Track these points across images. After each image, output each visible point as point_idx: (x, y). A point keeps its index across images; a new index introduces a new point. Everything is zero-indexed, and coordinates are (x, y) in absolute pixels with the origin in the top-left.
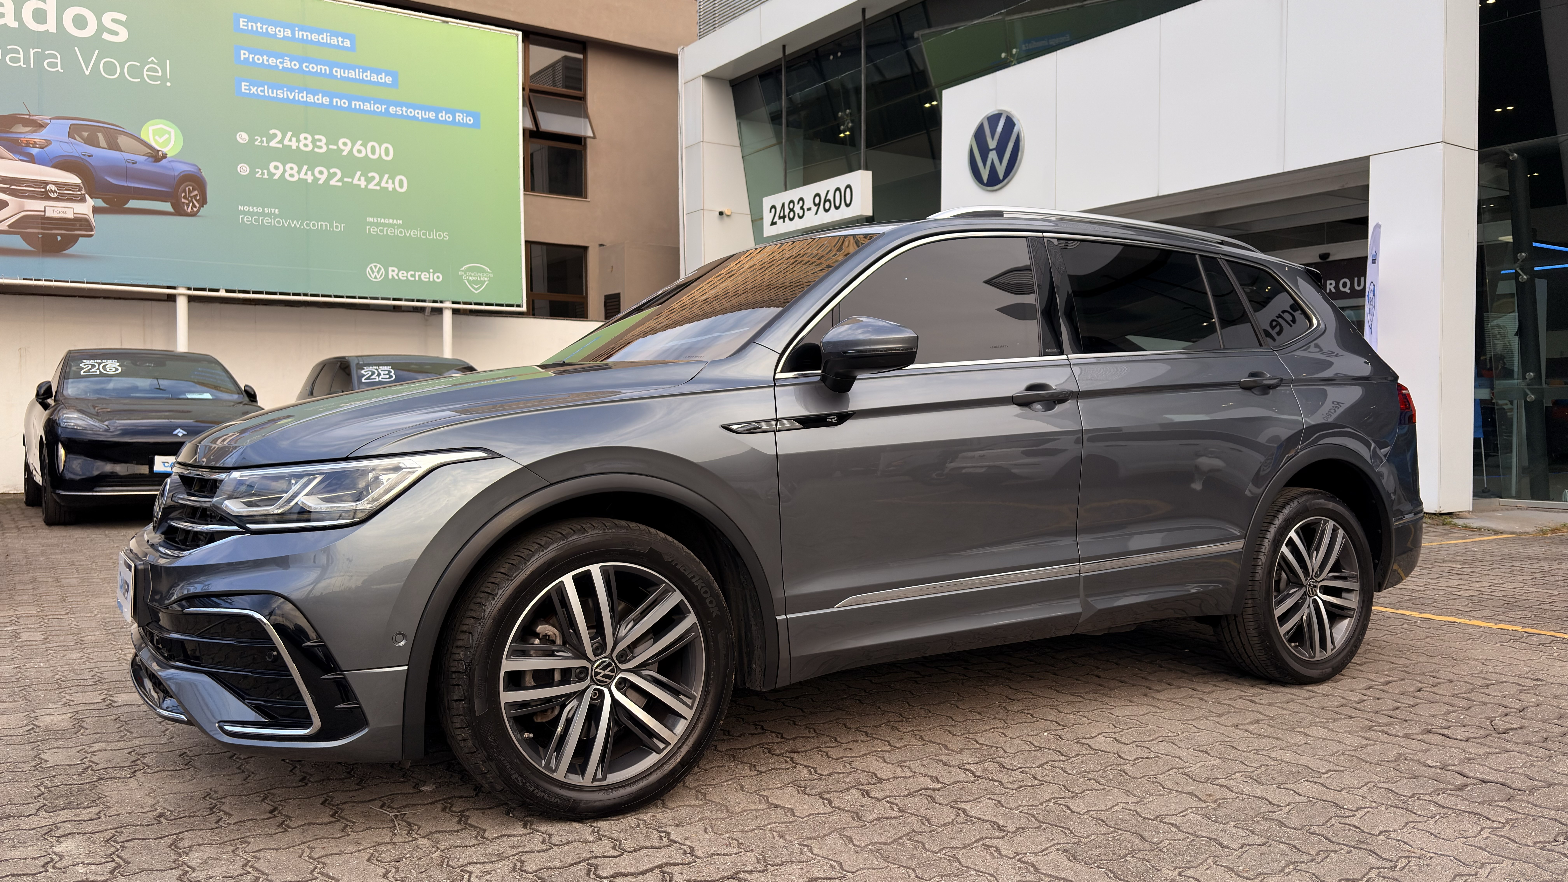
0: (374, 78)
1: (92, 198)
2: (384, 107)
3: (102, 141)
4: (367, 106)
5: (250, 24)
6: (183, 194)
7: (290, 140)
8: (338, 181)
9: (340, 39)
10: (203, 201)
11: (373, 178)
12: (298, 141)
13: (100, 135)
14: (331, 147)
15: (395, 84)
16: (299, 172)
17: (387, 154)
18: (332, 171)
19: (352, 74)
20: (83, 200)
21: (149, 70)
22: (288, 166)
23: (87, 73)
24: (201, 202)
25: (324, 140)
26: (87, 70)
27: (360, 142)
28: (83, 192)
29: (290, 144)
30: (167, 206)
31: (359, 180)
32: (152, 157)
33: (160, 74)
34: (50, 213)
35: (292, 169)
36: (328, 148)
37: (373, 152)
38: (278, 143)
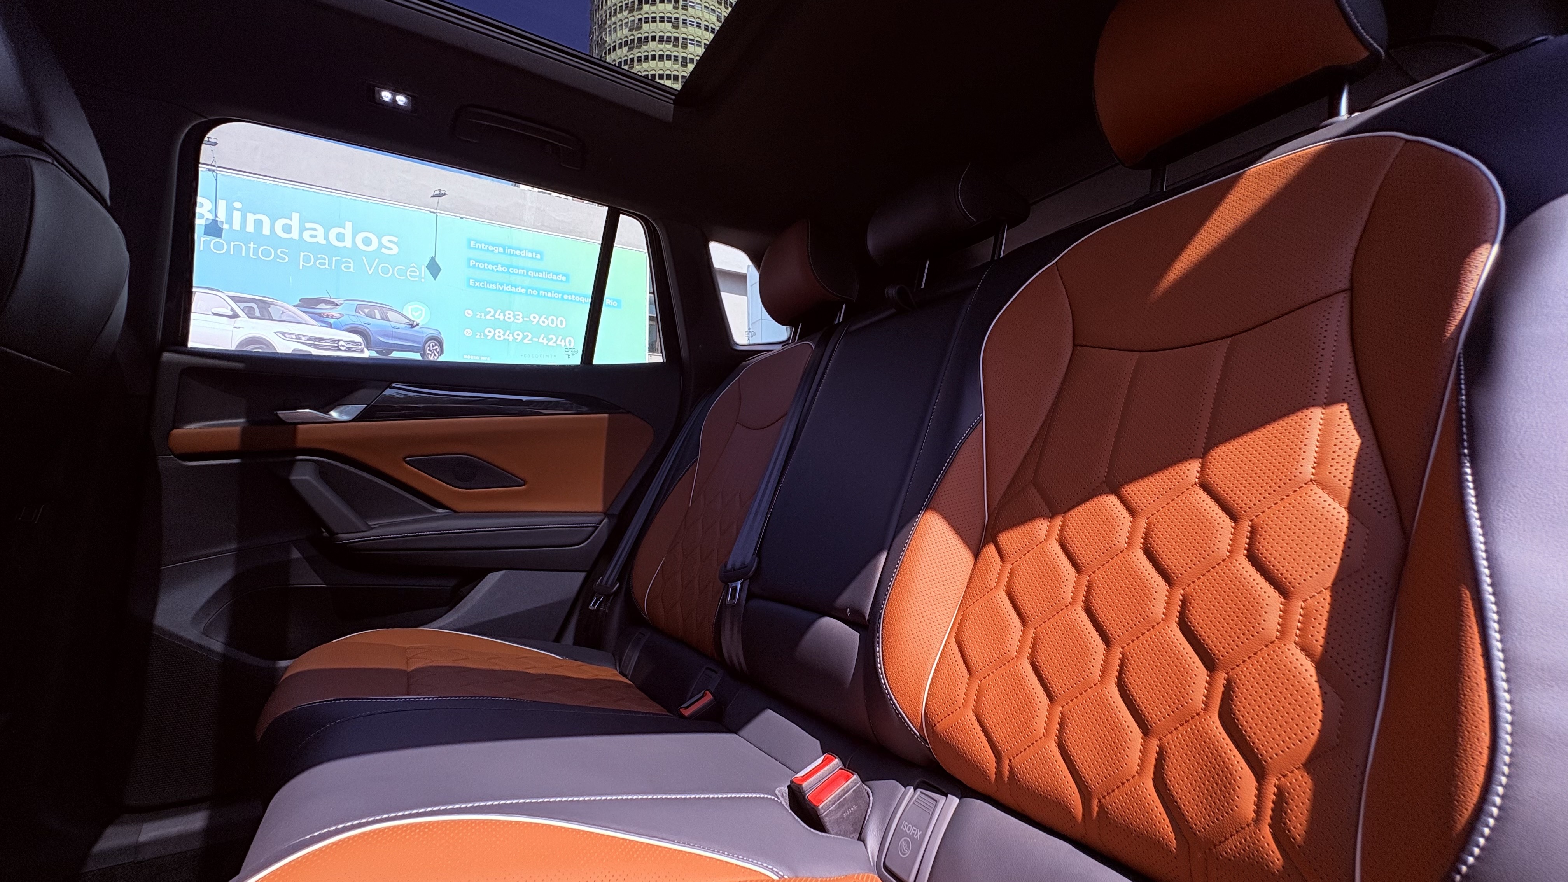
0: (555, 277)
1: (369, 350)
2: (560, 295)
3: (378, 315)
4: (550, 295)
5: (477, 245)
6: (428, 348)
7: (499, 315)
8: (529, 340)
9: (534, 254)
10: (441, 352)
11: (552, 338)
12: (505, 315)
13: (376, 311)
14: (525, 319)
15: (568, 280)
16: (504, 335)
17: (561, 324)
18: (525, 334)
19: (541, 275)
20: (362, 351)
21: (411, 271)
22: (497, 331)
23: (370, 273)
24: (440, 352)
25: (521, 315)
26: (370, 270)
27: (544, 316)
28: (363, 346)
29: (499, 317)
31: (543, 339)
32: (410, 325)
33: (418, 274)
35: (499, 332)
36: (523, 320)
37: (553, 323)
38: (492, 316)
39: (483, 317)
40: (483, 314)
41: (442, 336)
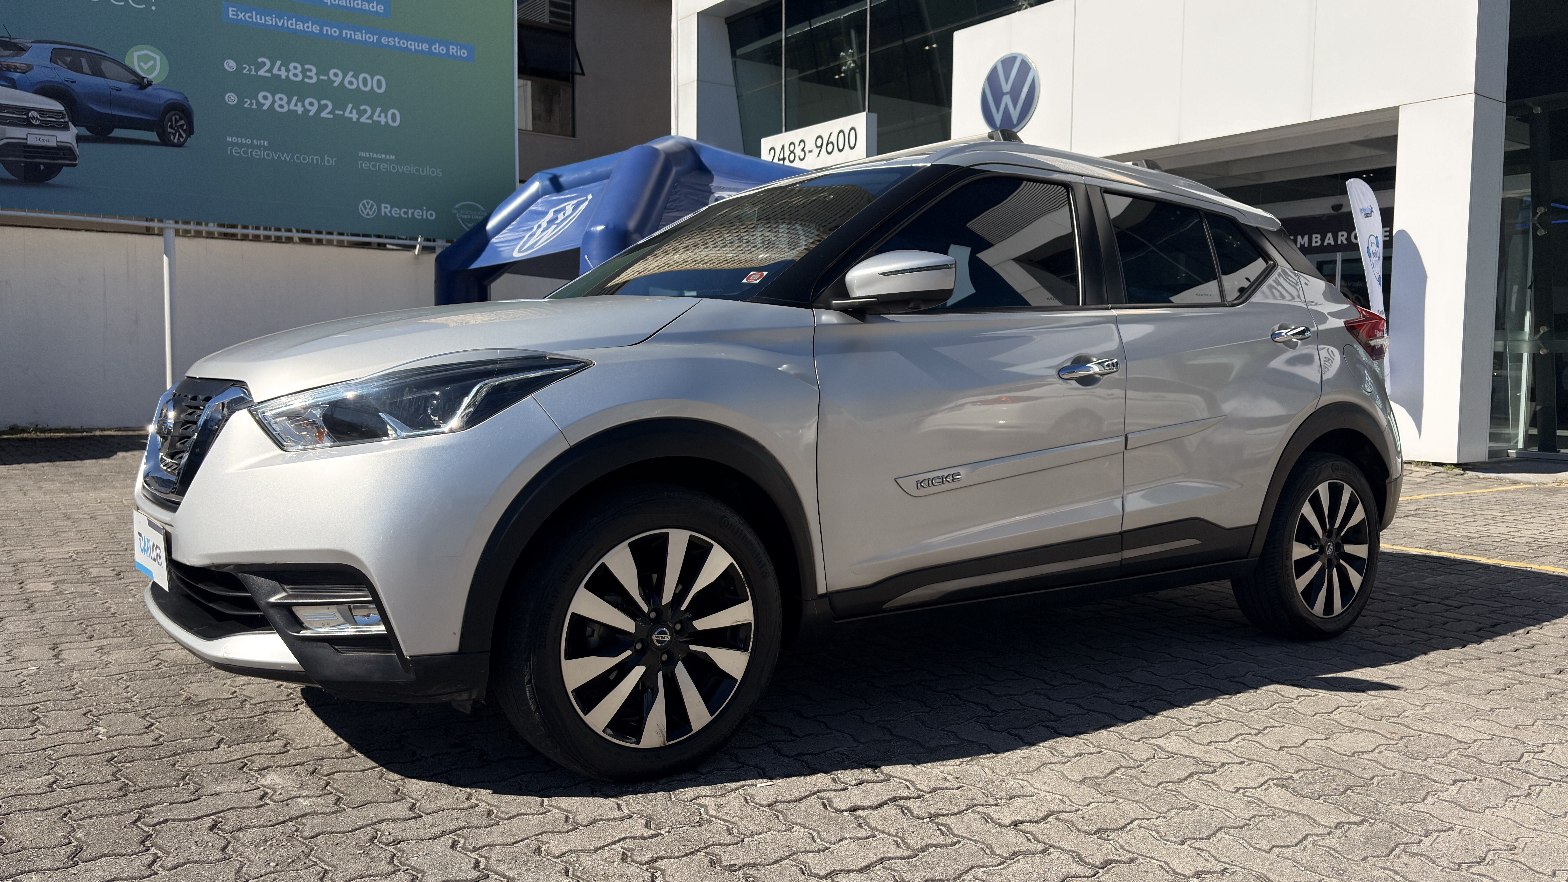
0: (366, 6)
1: (75, 126)
2: (375, 37)
3: (86, 67)
4: (358, 36)
6: (170, 124)
7: (279, 69)
8: (329, 113)
10: (191, 131)
11: (365, 111)
12: (288, 70)
13: (83, 60)
14: (321, 77)
15: (387, 13)
16: (289, 103)
17: (379, 86)
18: (323, 102)
20: (66, 128)
22: (277, 97)
24: (188, 132)
25: (314, 70)
27: (351, 73)
28: (66, 119)
29: (279, 73)
30: (153, 136)
31: (351, 112)
32: (137, 84)
34: (32, 141)
36: (318, 78)
37: (365, 84)
38: (266, 72)
39: (253, 73)
40: (253, 67)
41: (190, 102)
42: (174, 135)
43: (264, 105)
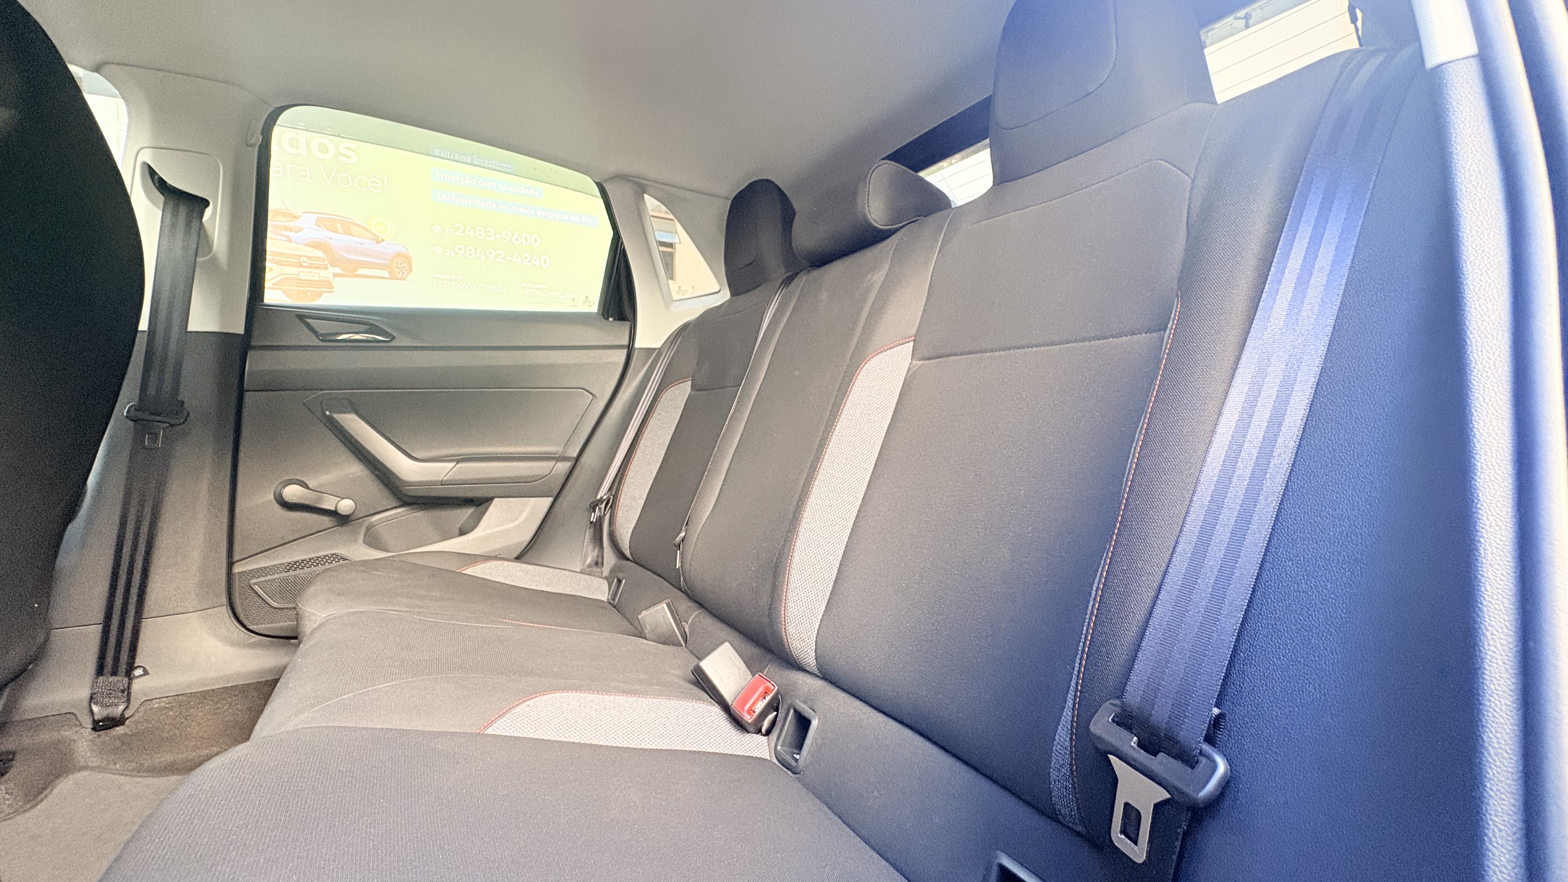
0: (526, 192)
1: (332, 267)
3: (340, 230)
6: (397, 266)
7: (470, 231)
10: (411, 271)
12: (475, 232)
13: (338, 225)
17: (536, 241)
18: (498, 252)
20: (326, 268)
21: (372, 182)
24: (408, 271)
28: (326, 262)
29: (469, 234)
30: (385, 274)
31: (517, 258)
32: (375, 240)
34: (302, 276)
35: (470, 250)
37: (526, 241)
38: (461, 233)
39: (452, 233)
41: (410, 252)
42: (399, 273)
43: (458, 254)
